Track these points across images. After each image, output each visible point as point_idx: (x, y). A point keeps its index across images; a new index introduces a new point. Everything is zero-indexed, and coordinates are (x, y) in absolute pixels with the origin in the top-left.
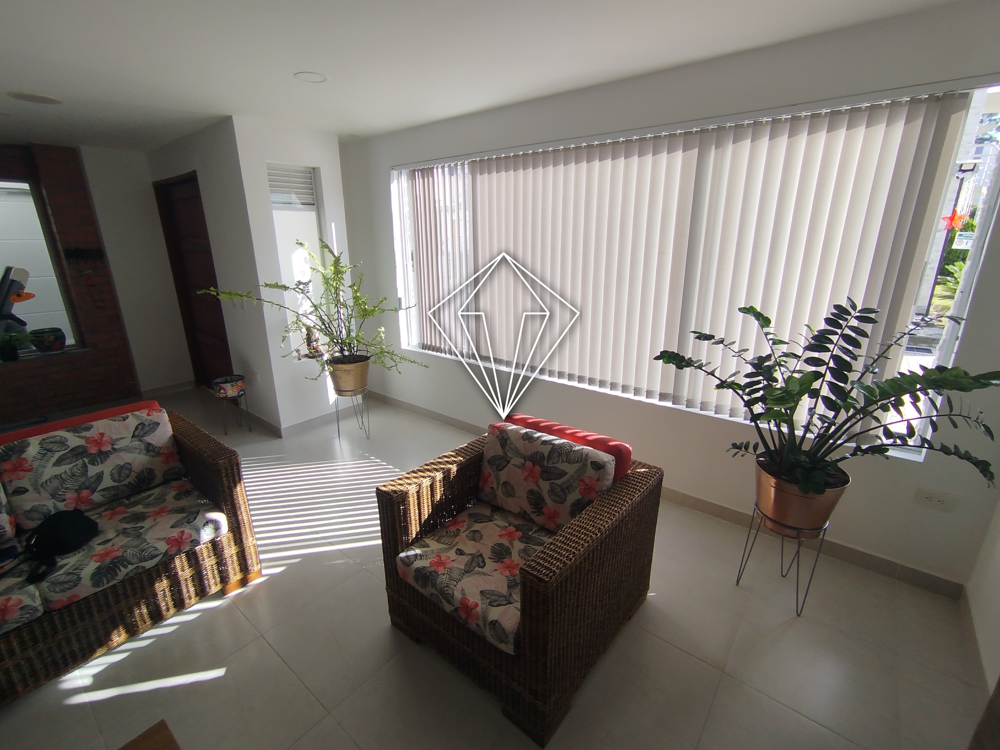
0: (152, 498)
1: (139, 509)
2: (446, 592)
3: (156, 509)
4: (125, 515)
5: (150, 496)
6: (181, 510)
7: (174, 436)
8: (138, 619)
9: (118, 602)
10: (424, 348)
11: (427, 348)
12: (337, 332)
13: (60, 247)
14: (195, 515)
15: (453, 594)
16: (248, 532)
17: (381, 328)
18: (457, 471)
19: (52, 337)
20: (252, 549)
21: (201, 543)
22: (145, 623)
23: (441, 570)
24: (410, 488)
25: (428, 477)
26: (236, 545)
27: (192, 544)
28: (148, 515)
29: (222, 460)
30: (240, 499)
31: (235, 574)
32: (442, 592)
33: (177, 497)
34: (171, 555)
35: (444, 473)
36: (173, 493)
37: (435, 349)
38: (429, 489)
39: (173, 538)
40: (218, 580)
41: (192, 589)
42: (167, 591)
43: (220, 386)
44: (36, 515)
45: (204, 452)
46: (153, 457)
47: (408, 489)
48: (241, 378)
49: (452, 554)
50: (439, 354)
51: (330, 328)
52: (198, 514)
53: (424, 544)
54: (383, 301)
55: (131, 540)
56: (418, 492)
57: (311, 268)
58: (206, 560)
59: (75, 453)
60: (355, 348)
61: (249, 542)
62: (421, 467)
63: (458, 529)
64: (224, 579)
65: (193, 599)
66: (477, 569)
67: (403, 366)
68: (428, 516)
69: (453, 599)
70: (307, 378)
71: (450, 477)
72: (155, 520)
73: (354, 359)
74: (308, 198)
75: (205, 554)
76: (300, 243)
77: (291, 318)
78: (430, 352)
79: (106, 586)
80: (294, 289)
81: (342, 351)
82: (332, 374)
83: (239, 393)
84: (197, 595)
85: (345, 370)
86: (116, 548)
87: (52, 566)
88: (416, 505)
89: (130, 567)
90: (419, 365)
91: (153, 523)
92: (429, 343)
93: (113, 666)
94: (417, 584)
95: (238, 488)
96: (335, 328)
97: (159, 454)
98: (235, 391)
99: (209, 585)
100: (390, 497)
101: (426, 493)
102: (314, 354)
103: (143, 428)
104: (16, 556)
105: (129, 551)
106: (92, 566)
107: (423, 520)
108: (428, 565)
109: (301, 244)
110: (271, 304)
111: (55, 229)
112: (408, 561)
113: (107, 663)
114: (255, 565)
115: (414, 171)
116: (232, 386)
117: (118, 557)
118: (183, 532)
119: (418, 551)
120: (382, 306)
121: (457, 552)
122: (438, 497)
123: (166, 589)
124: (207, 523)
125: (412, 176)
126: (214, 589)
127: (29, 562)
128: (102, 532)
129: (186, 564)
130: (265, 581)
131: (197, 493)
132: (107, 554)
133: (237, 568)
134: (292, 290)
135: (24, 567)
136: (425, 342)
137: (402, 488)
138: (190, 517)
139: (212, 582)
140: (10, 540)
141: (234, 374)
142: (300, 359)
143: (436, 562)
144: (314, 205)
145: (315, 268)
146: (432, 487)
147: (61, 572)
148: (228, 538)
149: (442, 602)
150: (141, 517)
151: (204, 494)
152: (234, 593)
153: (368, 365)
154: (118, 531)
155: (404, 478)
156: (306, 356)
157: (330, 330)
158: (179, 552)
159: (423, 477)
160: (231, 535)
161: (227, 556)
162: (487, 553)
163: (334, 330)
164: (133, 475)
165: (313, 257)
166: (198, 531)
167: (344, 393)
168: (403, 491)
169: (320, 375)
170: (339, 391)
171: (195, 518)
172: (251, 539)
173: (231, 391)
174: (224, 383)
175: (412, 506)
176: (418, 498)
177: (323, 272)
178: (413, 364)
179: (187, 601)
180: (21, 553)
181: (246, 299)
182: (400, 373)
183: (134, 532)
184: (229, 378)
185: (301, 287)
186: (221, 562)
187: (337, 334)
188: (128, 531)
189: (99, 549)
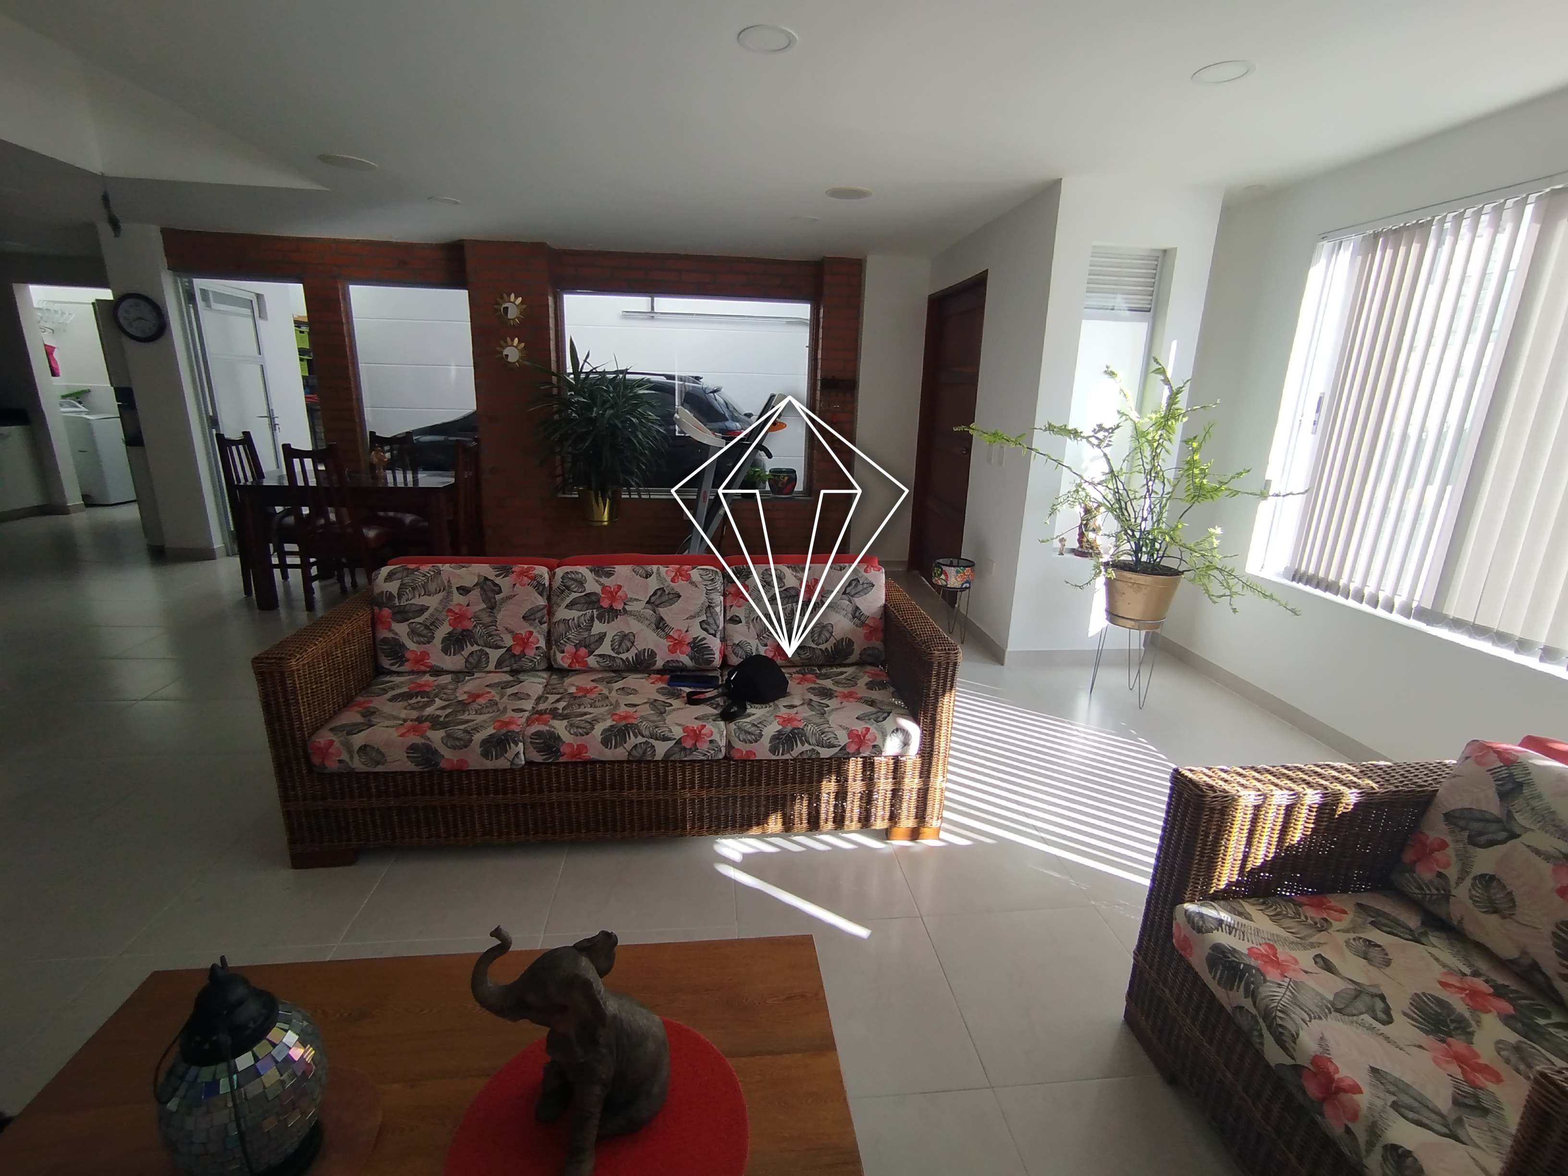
0: (843, 676)
1: (828, 683)
2: (1279, 1021)
3: (846, 691)
4: (813, 685)
5: (842, 673)
6: (872, 703)
7: (885, 606)
8: (796, 814)
9: (785, 783)
10: (1297, 577)
11: (1304, 580)
12: (1136, 518)
13: (819, 377)
14: (886, 715)
15: (1298, 1035)
16: (940, 767)
17: (1215, 529)
18: (1355, 805)
19: (786, 478)
20: (938, 792)
21: (883, 754)
22: (801, 823)
23: (1272, 974)
24: (1243, 792)
25: (1287, 789)
26: (921, 777)
27: (874, 750)
28: (836, 694)
29: (938, 650)
30: (944, 715)
31: (908, 818)
32: (1268, 1015)
33: (870, 686)
34: (849, 753)
35: (1325, 796)
36: (866, 679)
37: (1323, 585)
38: (1283, 812)
39: (856, 732)
40: (888, 814)
41: (856, 811)
42: (832, 797)
43: (942, 569)
44: (740, 652)
45: (917, 635)
46: (857, 626)
47: (1239, 794)
48: (971, 564)
49: (1305, 958)
50: (1328, 595)
51: (1126, 509)
52: (889, 715)
53: (1240, 909)
54: (1241, 474)
55: (813, 715)
56: (1257, 808)
57: (1119, 412)
58: (882, 780)
59: (788, 594)
60: (1161, 553)
61: (938, 782)
62: (1274, 767)
63: (1326, 920)
64: (893, 818)
65: (854, 823)
66: (1367, 1018)
67: (1245, 601)
68: (1262, 863)
69: (1295, 1043)
70: (1067, 583)
71: (1335, 811)
72: (841, 703)
73: (1154, 569)
74: (1143, 300)
75: (883, 772)
76: (1111, 372)
77: (1067, 484)
78: (1309, 589)
79: (780, 757)
80: (1087, 438)
81: (1137, 550)
82: (1110, 584)
83: (963, 584)
84: (860, 820)
85: (1134, 583)
86: (799, 717)
87: (742, 712)
88: (1246, 831)
89: (807, 747)
90: (1280, 604)
91: (839, 706)
92: (1311, 571)
93: (761, 854)
94: (1210, 972)
95: (946, 699)
96: (1135, 512)
97: (863, 624)
98: (959, 580)
99: (875, 815)
100: (1201, 793)
101: (1272, 818)
102: (1085, 550)
103: (856, 586)
104: (716, 687)
105: (810, 726)
106: (772, 729)
107: (1249, 867)
108: (1246, 952)
109: (1112, 374)
110: (1046, 458)
111: (819, 356)
112: (1201, 923)
113: (758, 849)
114: (935, 818)
115: (1376, 236)
116: (958, 572)
117: (799, 728)
118: (868, 730)
119: (1225, 916)
120: (1234, 485)
121: (1318, 960)
122: (1296, 836)
123: (832, 794)
124: (897, 730)
125: (1370, 244)
126: (880, 824)
127: (725, 698)
128: (789, 694)
129: (860, 772)
130: (940, 847)
131: (892, 689)
132: (790, 720)
133: (913, 811)
134: (1084, 440)
135: (721, 701)
136: (1303, 568)
137: (1227, 787)
138: (879, 714)
139: (880, 813)
140: (715, 669)
141: (962, 557)
142: (1062, 554)
143: (1263, 955)
144: (1149, 311)
145: (1126, 413)
146: (1290, 810)
147: (748, 720)
148: (914, 764)
149: (1261, 1036)
150: (827, 693)
151: (899, 693)
152: (900, 842)
153: (1175, 585)
154: (804, 700)
155: (1232, 773)
156: (1073, 551)
157: (1126, 514)
158: (857, 754)
159: (1276, 785)
160: (918, 761)
161: (906, 787)
162: (1399, 1003)
163: (1132, 515)
164: (832, 641)
165: (1125, 395)
166: (884, 737)
167: (1121, 621)
168: (1227, 792)
169: (1089, 582)
170: (1113, 615)
171: (885, 719)
172: (940, 778)
173: (953, 578)
174: (947, 565)
175: (1235, 829)
176: (1253, 818)
177: (1137, 420)
178: (1267, 600)
179: (847, 823)
180: (721, 686)
181: (1012, 445)
182: (1234, 610)
183: (818, 708)
184: (955, 561)
185: (1100, 435)
186: (896, 793)
187: (1135, 522)
188: (813, 704)
189: (784, 712)
